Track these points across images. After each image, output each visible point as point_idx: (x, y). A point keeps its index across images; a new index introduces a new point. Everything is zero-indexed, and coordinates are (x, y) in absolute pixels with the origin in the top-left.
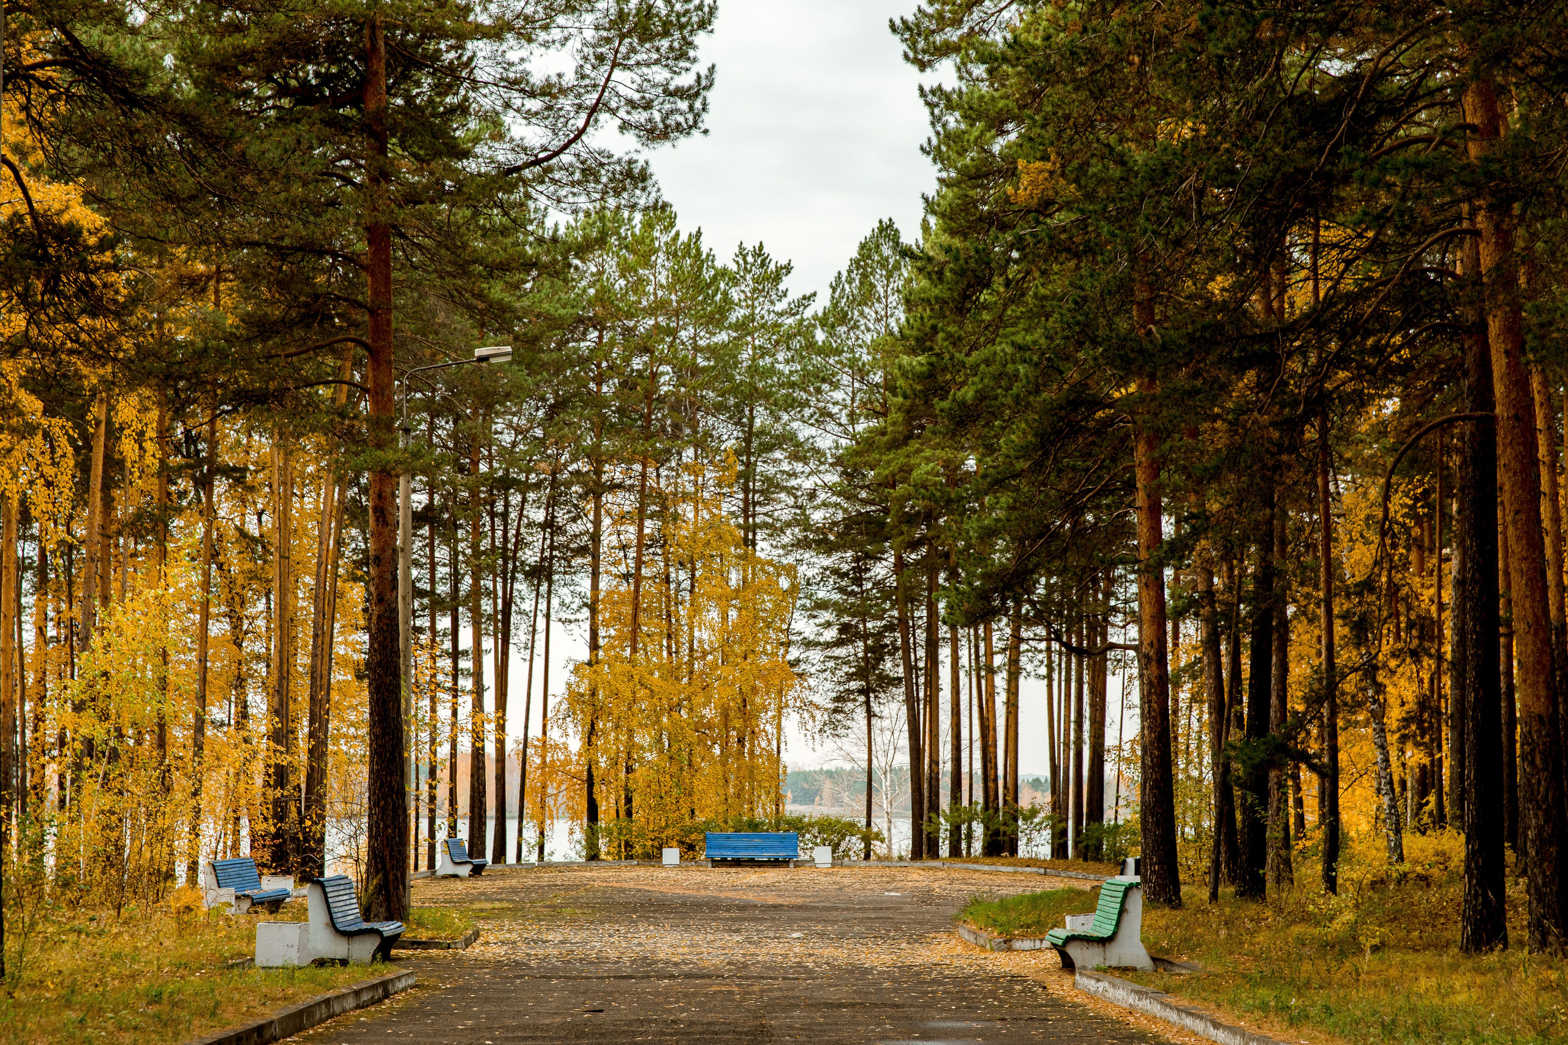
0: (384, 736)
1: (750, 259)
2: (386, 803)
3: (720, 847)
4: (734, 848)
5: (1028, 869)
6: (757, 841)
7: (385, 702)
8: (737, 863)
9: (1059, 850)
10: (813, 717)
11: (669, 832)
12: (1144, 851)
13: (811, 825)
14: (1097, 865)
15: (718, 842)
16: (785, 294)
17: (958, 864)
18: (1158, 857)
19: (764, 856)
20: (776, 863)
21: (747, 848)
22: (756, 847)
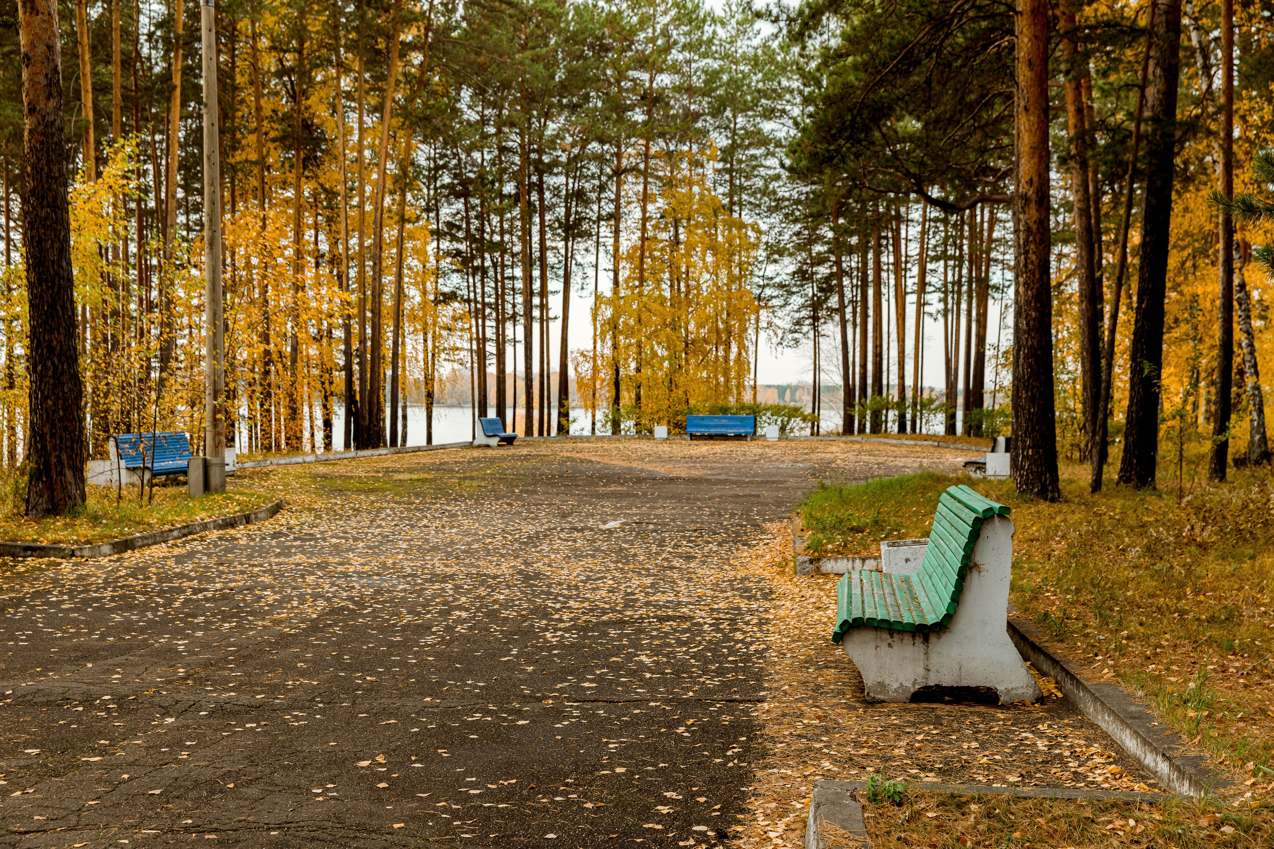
0: (40, 284)
1: (734, 8)
2: (45, 367)
3: (697, 426)
4: (707, 426)
5: (925, 443)
6: (724, 422)
7: (40, 241)
8: (711, 437)
9: (951, 428)
10: (776, 334)
11: (661, 414)
12: (1014, 431)
13: (767, 410)
14: (978, 439)
15: (696, 422)
16: (759, 32)
17: (875, 439)
18: (1033, 440)
19: (731, 432)
20: (739, 437)
21: (716, 426)
22: (723, 426)
